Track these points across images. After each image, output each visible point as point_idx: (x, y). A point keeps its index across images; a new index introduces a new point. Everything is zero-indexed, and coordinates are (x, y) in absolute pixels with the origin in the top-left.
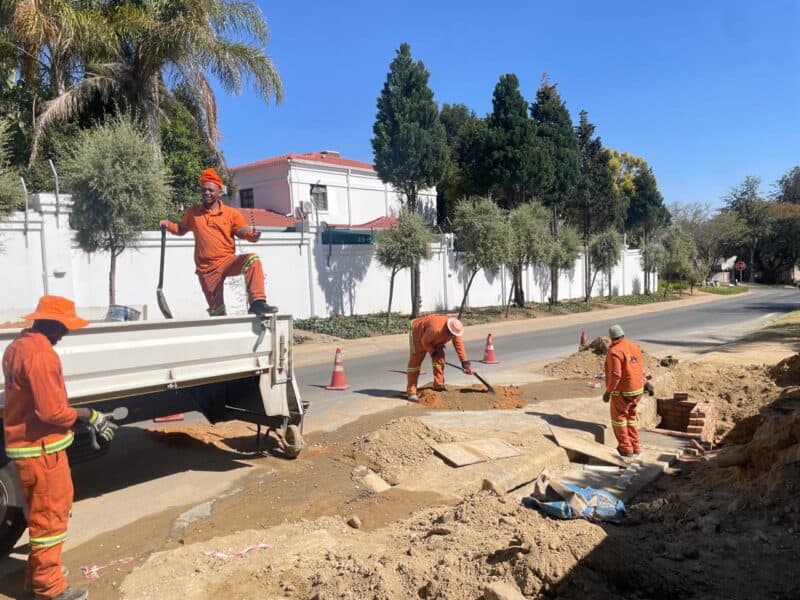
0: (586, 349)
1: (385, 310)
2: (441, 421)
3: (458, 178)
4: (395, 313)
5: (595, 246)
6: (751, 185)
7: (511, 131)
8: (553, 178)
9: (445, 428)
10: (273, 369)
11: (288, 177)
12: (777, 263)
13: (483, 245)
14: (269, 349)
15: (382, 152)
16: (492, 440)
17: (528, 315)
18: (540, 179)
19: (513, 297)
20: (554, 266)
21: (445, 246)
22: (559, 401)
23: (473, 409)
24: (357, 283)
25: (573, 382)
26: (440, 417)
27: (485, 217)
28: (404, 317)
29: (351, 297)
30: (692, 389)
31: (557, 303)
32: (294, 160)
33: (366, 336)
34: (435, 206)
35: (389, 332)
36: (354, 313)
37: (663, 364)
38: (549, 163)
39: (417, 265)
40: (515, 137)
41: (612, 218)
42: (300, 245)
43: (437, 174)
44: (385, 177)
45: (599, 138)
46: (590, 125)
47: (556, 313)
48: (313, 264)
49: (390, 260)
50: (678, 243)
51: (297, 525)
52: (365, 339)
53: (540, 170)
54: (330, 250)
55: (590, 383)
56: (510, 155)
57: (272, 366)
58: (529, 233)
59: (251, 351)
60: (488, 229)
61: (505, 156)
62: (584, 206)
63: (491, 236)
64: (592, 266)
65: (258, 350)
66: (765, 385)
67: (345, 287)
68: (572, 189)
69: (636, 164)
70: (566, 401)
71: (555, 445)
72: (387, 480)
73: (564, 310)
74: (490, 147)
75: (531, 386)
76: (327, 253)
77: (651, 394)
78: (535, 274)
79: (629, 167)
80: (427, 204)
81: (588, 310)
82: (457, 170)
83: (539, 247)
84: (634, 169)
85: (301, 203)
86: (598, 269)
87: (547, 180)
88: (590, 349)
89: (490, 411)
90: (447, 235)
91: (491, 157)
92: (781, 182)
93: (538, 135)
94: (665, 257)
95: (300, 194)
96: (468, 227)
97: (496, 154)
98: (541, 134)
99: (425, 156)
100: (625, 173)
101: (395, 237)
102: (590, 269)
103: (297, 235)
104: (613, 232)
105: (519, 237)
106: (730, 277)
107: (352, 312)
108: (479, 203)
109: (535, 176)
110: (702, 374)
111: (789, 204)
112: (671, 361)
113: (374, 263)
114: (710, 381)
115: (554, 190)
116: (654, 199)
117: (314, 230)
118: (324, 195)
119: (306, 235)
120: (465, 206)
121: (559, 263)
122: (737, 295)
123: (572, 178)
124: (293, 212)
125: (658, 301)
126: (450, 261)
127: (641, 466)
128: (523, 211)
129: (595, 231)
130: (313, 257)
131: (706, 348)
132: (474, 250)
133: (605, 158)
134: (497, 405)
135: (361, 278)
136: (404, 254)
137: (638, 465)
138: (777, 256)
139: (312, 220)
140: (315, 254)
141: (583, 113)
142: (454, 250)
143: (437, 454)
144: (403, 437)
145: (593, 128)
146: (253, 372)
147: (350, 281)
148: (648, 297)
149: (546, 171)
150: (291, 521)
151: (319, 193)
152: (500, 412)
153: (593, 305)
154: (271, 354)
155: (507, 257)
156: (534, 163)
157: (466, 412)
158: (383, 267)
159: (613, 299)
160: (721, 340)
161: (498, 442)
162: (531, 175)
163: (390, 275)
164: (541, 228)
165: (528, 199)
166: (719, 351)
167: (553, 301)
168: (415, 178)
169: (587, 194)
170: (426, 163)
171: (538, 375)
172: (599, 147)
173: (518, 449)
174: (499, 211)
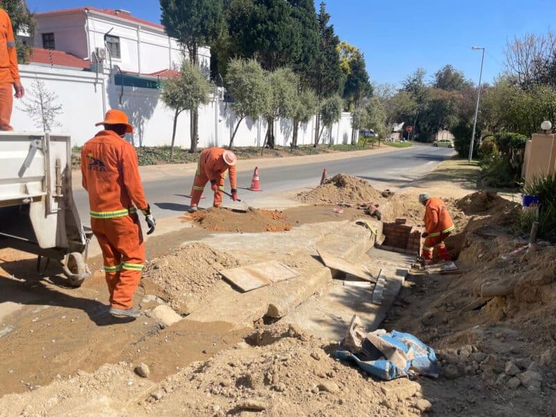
0: (329, 182)
1: (169, 144)
2: (224, 243)
3: (228, 43)
4: (177, 147)
5: (324, 106)
6: (420, 74)
7: (272, 9)
8: (300, 51)
9: (228, 250)
10: (47, 197)
11: (86, 26)
12: (428, 129)
13: (249, 97)
14: (42, 174)
15: (168, 9)
16: (271, 262)
17: (277, 155)
18: (292, 50)
19: (267, 141)
20: (296, 120)
21: (217, 97)
22: (316, 224)
23: (251, 232)
24: (146, 120)
25: (321, 208)
26: (222, 239)
27: (251, 74)
28: (184, 151)
29: (140, 132)
30: (404, 215)
31: (296, 147)
32: (91, 11)
33: (153, 164)
34: (209, 66)
35: (172, 162)
36: (143, 146)
37: (384, 195)
38: (298, 39)
39: (196, 108)
40: (274, 14)
41: (336, 87)
42: (95, 84)
43: (215, 34)
44: (170, 32)
45: (332, 25)
46: (327, 14)
47: (296, 154)
48: (107, 101)
49: (175, 102)
50: (375, 109)
51: (72, 381)
52: (152, 166)
53: (292, 43)
54: (122, 90)
55: (335, 210)
56: (270, 28)
57: (46, 193)
58: (282, 92)
59: (17, 177)
60: (253, 84)
61: (267, 29)
62: (319, 76)
63: (255, 90)
64: (321, 122)
65: (25, 175)
66: (456, 213)
67: (135, 123)
68: (312, 62)
69: (351, 51)
70: (321, 224)
71: (322, 265)
72: (177, 311)
73: (301, 152)
74: (255, 21)
75: (291, 211)
76: (120, 93)
77: (379, 219)
78: (281, 125)
79: (347, 52)
80: (203, 63)
81: (317, 153)
82: (228, 36)
83: (289, 103)
84: (350, 54)
85: (97, 49)
86: (325, 125)
87: (296, 52)
88: (332, 182)
89: (264, 233)
90: (219, 88)
91: (255, 28)
92: (437, 75)
93: (291, 15)
94: (367, 119)
95: (96, 42)
96: (238, 82)
97: (259, 26)
98: (293, 15)
99: (206, 17)
100: (343, 57)
101: (178, 84)
102: (319, 124)
103: (93, 75)
104: (337, 98)
105: (274, 95)
106: (400, 137)
107: (141, 143)
108: (247, 63)
109: (288, 47)
110: (411, 204)
111: (440, 90)
112: (389, 193)
113: (161, 104)
114: (416, 209)
115: (300, 61)
116: (363, 77)
117: (108, 72)
118: (118, 45)
119: (100, 75)
120: (236, 64)
121: (301, 117)
122: (406, 148)
123: (313, 53)
124: (90, 57)
125: (360, 149)
126: (220, 109)
127: (386, 280)
128: (279, 73)
129: (325, 96)
130: (106, 95)
131: (403, 184)
132: (242, 99)
133: (335, 42)
134: (270, 229)
135: (148, 117)
136: (185, 99)
137: (384, 280)
138: (429, 125)
139: (106, 64)
140: (108, 92)
141: (323, 4)
142: (224, 101)
143: (224, 279)
144: (192, 263)
145: (329, 17)
146: (21, 200)
147: (140, 119)
148: (353, 146)
149: (296, 44)
150: (65, 377)
151: (113, 43)
152: (271, 234)
153: (320, 150)
154: (43, 180)
155: (266, 108)
156: (288, 37)
157: (244, 234)
158: (168, 107)
159: (331, 146)
160: (410, 178)
161: (277, 265)
162: (285, 46)
163: (174, 115)
164: (291, 89)
165: (283, 64)
166: (412, 186)
167: (294, 145)
168: (196, 34)
169: (322, 67)
170: (206, 22)
171: (294, 202)
172: (332, 32)
173: (294, 270)
174: (262, 71)
